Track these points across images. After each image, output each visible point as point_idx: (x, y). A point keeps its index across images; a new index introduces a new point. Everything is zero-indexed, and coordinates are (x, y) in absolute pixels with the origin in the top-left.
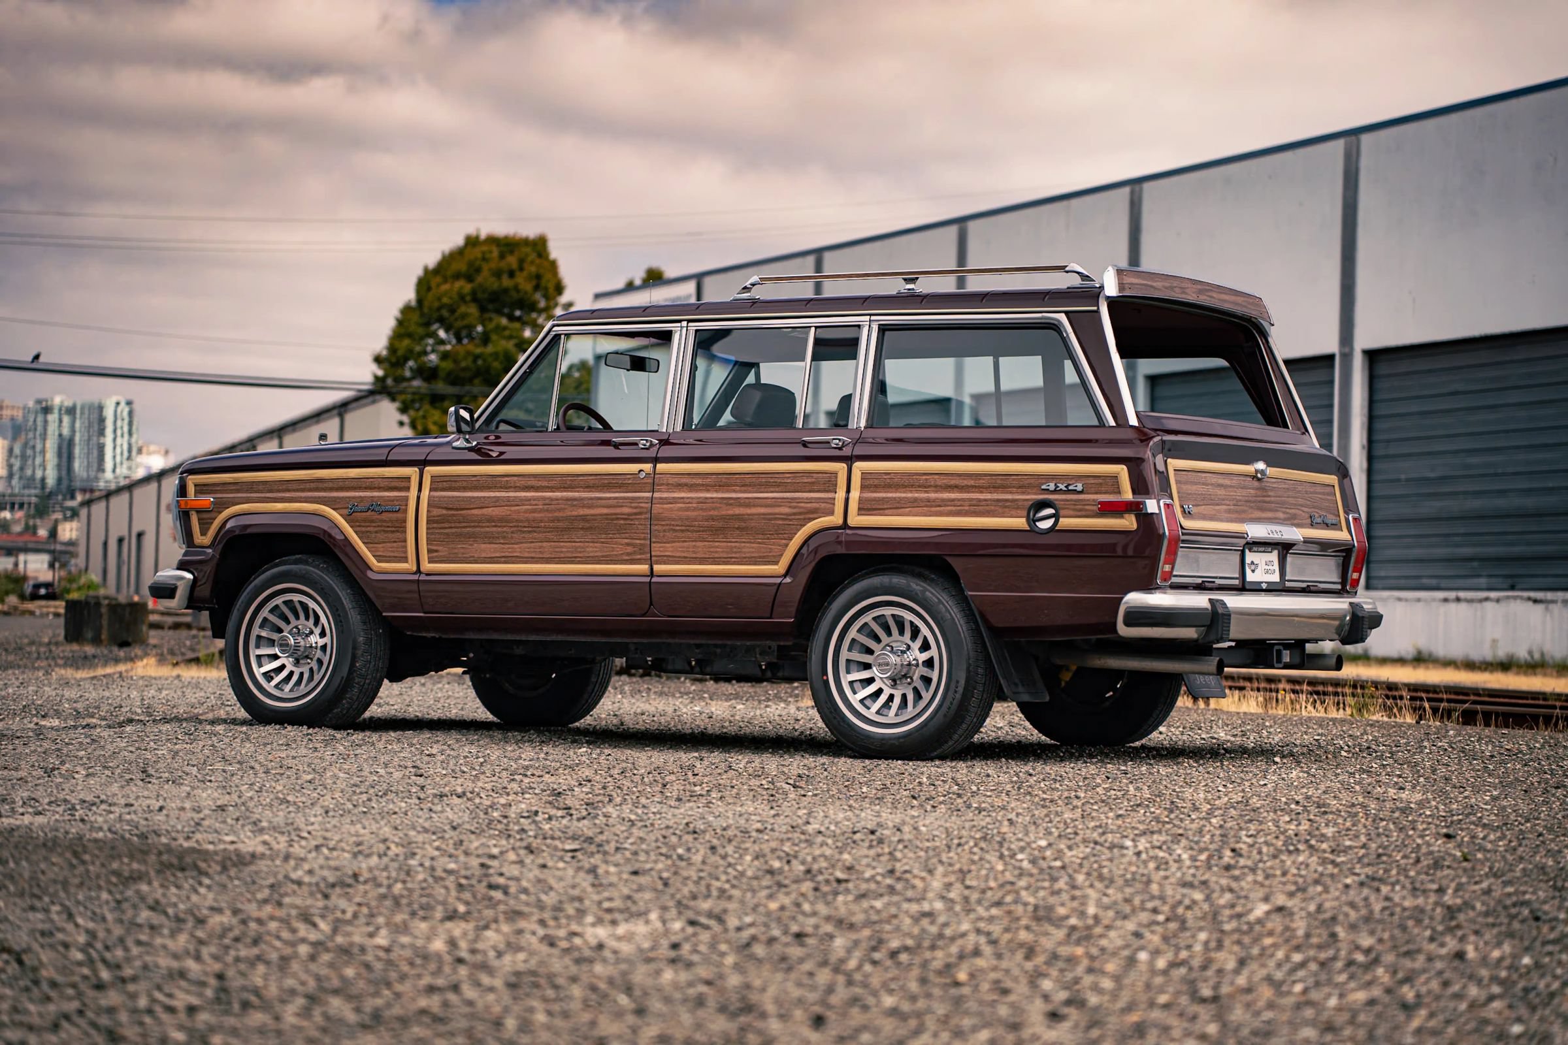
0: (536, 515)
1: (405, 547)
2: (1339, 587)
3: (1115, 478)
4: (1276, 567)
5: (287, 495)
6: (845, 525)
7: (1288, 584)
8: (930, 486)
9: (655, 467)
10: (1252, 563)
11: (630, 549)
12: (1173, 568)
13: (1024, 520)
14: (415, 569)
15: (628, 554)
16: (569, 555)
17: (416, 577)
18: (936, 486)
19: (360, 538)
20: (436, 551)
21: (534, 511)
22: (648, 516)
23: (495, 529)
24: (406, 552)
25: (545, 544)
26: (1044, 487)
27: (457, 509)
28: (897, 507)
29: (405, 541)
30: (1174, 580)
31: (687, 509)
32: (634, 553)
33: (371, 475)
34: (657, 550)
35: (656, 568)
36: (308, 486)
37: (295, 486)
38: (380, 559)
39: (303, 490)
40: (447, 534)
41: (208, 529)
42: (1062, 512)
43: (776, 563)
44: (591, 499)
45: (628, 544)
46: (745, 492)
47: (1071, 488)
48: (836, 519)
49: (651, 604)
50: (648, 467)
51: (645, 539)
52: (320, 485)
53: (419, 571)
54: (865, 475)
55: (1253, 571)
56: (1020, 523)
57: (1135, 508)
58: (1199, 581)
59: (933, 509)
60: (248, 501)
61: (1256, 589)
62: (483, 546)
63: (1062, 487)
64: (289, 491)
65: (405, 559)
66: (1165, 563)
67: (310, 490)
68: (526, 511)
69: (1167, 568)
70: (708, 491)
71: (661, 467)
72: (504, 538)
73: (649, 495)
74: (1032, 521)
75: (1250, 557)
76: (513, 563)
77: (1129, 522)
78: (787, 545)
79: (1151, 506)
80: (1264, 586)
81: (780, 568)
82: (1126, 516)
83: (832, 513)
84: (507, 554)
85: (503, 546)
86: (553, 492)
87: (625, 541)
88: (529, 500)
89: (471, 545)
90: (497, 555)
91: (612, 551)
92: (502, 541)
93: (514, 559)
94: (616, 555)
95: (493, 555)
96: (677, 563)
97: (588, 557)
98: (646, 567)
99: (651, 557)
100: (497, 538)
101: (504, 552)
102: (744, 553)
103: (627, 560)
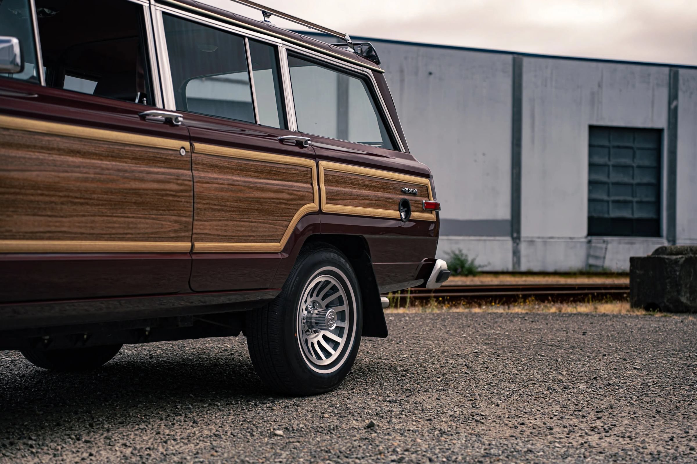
0: (88, 185)
3: (426, 187)
6: (320, 211)
9: (192, 146)
11: (177, 226)
15: (176, 231)
21: (86, 180)
22: (192, 194)
23: (40, 198)
25: (97, 219)
26: (404, 190)
31: (222, 190)
34: (199, 227)
35: (196, 245)
43: (279, 241)
45: (176, 222)
46: (257, 177)
47: (414, 192)
48: (315, 206)
50: (187, 144)
51: (189, 217)
56: (397, 214)
57: (437, 207)
62: (25, 218)
63: (411, 191)
68: (77, 179)
70: (233, 174)
71: (197, 145)
73: (189, 172)
74: (401, 213)
77: (434, 216)
78: (286, 227)
81: (280, 246)
82: (433, 212)
83: (312, 201)
84: (53, 229)
85: (50, 219)
86: (101, 160)
87: (174, 218)
88: (79, 167)
89: (8, 216)
90: (41, 229)
91: (162, 228)
92: (49, 213)
93: (60, 235)
94: (165, 232)
95: (36, 230)
96: (211, 241)
97: (139, 234)
98: (189, 244)
99: (192, 234)
100: (45, 209)
101: (49, 226)
102: (259, 232)
103: (173, 238)
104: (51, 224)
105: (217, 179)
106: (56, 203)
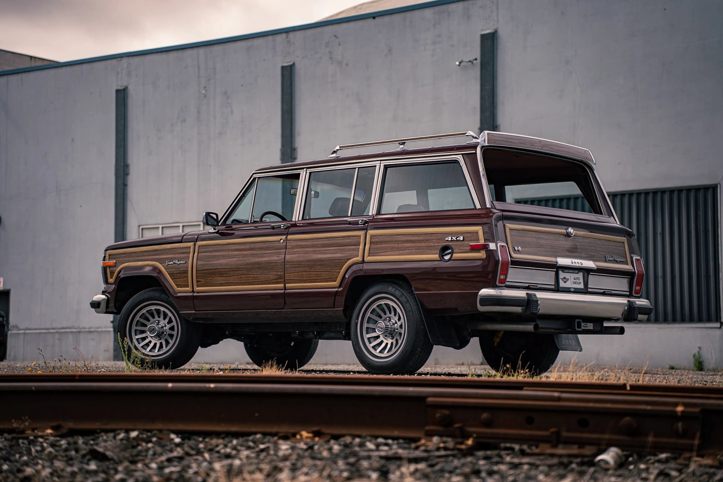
0: (239, 262)
1: (188, 280)
2: (628, 293)
3: (477, 233)
4: (581, 281)
5: (144, 258)
6: (363, 262)
7: (589, 290)
8: (399, 241)
9: (287, 237)
10: (565, 278)
11: (276, 277)
12: (506, 278)
13: (438, 255)
14: (191, 290)
15: (276, 279)
16: (252, 281)
17: (191, 294)
18: (401, 241)
19: (170, 276)
20: (200, 281)
22: (284, 261)
23: (223, 270)
24: (188, 282)
25: (242, 276)
26: (446, 239)
27: (208, 261)
28: (385, 251)
29: (188, 277)
30: (508, 283)
31: (300, 257)
32: (278, 279)
33: (176, 247)
34: (287, 277)
35: (287, 285)
36: (151, 253)
37: (146, 254)
38: (178, 286)
39: (149, 255)
40: (204, 273)
41: (113, 275)
42: (455, 251)
43: (335, 281)
44: (261, 254)
45: (276, 275)
46: (323, 247)
47: (458, 239)
48: (359, 259)
49: (285, 303)
50: (284, 237)
51: (282, 272)
52: (156, 253)
53: (193, 292)
54: (372, 236)
55: (565, 282)
56: (436, 256)
57: (485, 247)
58: (527, 285)
59: (401, 252)
60: (129, 261)
61: (567, 291)
62: (218, 278)
63: (454, 238)
64: (144, 256)
65: (188, 286)
66: (501, 274)
67: (153, 255)
68: (235, 261)
69: (502, 277)
70: (308, 248)
71: (290, 237)
72: (226, 274)
73: (284, 251)
74: (442, 256)
75: (562, 275)
76: (230, 286)
77: (482, 254)
78: (340, 272)
79: (492, 246)
80: (572, 290)
81: (336, 283)
82: (481, 251)
83: (358, 256)
84: (227, 282)
85: (226, 278)
86: (246, 251)
87: (275, 273)
88: (236, 255)
89: (214, 278)
90: (224, 282)
91: (269, 278)
92: (226, 275)
93: (230, 284)
94: (271, 280)
95: (222, 282)
96: (295, 283)
97: (260, 282)
98: (283, 285)
99: (285, 280)
100: (224, 274)
101: (226, 281)
102: (322, 277)
103: (275, 282)
104: (227, 280)
105: (298, 251)
106: (227, 271)
